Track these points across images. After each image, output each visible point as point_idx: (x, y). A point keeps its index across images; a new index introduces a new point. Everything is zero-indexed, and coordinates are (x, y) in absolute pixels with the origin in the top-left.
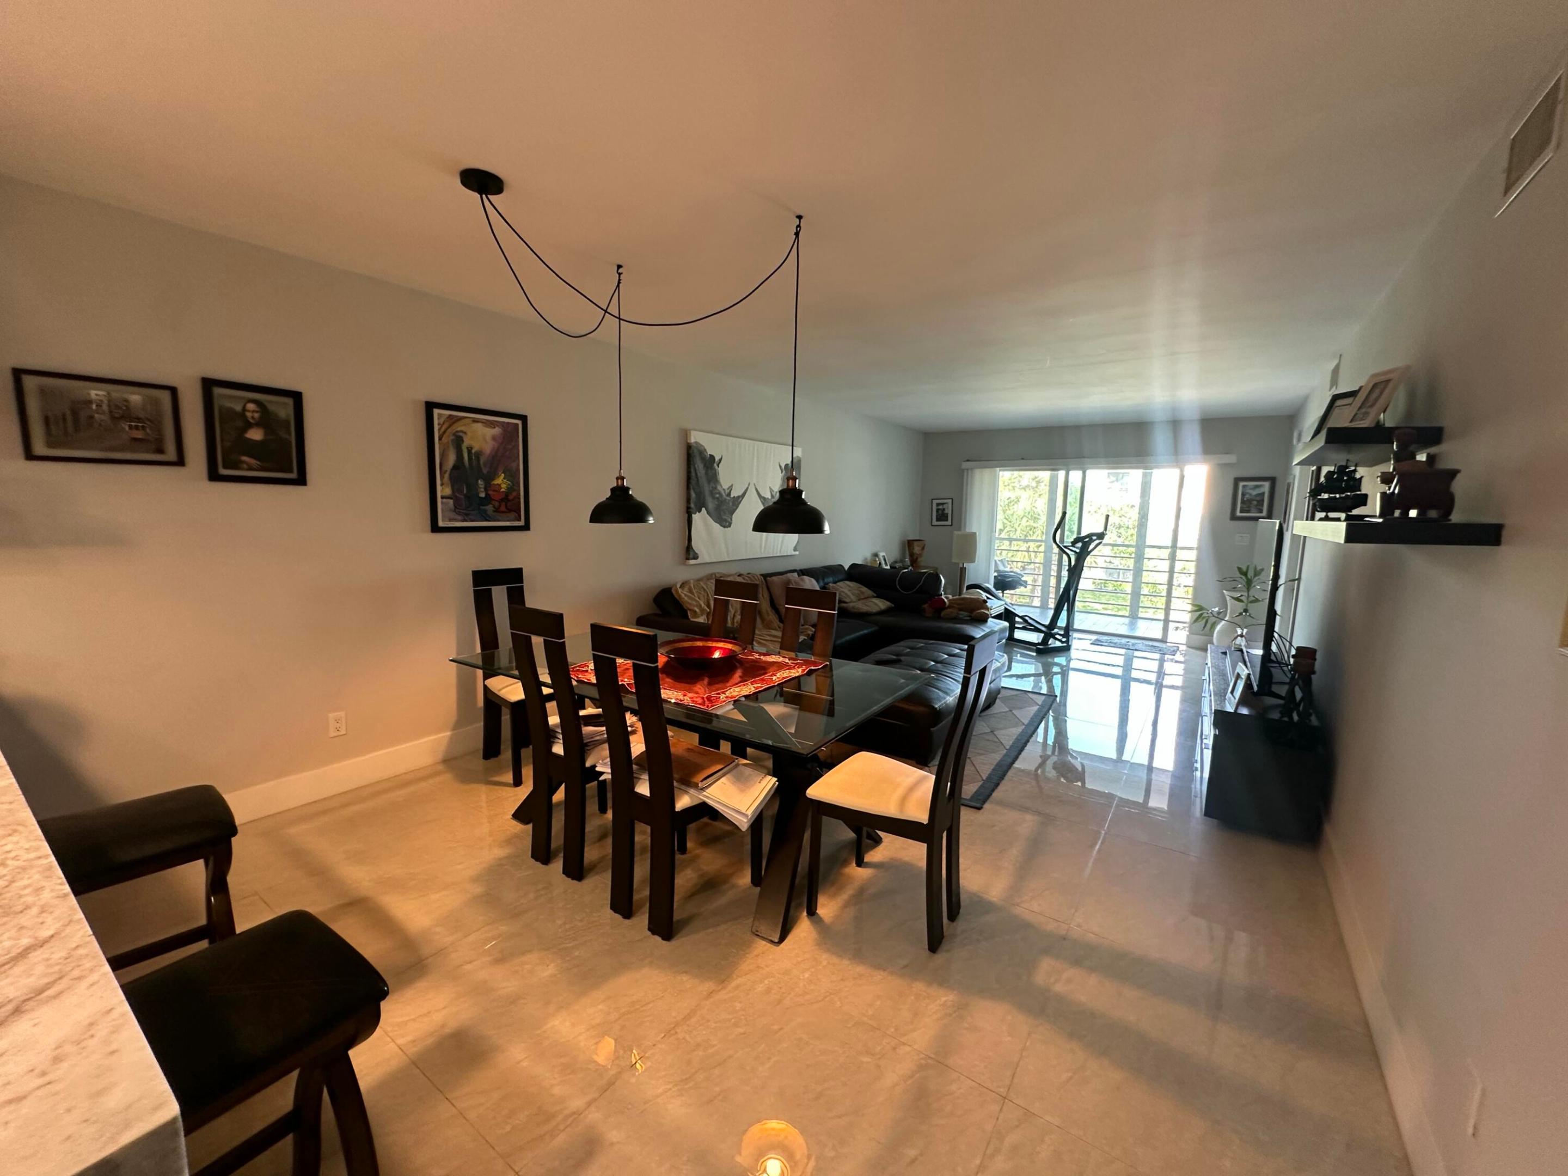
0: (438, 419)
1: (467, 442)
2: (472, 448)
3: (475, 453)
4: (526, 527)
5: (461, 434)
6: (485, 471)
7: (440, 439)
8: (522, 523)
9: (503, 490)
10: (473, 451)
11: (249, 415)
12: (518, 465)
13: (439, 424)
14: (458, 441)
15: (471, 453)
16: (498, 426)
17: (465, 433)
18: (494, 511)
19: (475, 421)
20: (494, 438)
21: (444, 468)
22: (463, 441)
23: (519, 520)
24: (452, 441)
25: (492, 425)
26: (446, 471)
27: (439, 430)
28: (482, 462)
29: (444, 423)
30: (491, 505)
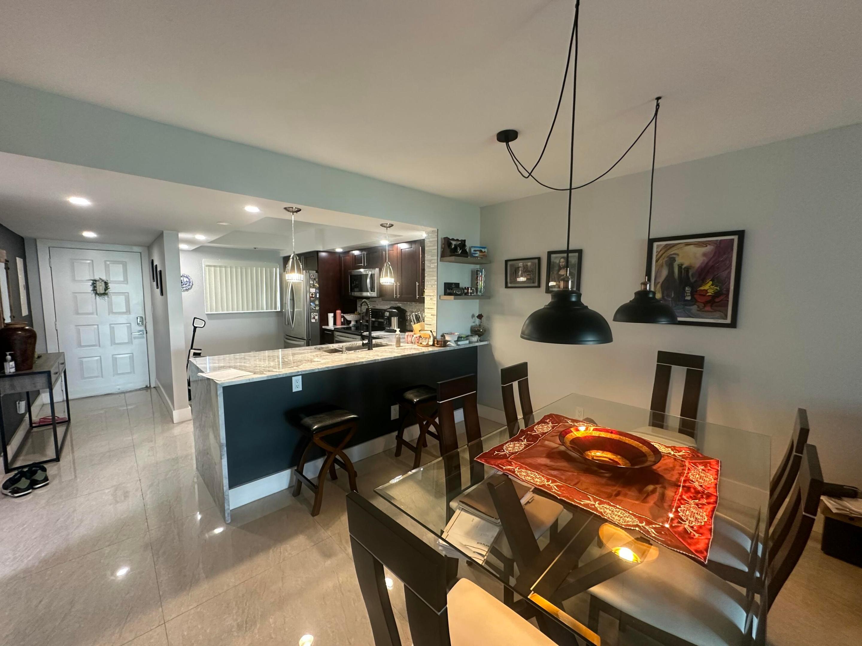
0: (657, 248)
1: (679, 261)
2: (682, 265)
3: (685, 268)
4: (733, 325)
5: (674, 256)
6: (692, 280)
7: (657, 261)
8: (728, 321)
9: (710, 294)
10: (683, 267)
11: (561, 264)
12: (730, 273)
13: (657, 252)
14: (671, 261)
15: (681, 268)
16: (709, 244)
17: (678, 255)
18: (698, 311)
19: (688, 244)
20: (705, 255)
21: (658, 281)
22: (675, 261)
23: (726, 317)
24: (666, 261)
25: (705, 244)
26: (659, 282)
27: (657, 255)
28: (690, 274)
29: (661, 251)
30: (695, 306)
